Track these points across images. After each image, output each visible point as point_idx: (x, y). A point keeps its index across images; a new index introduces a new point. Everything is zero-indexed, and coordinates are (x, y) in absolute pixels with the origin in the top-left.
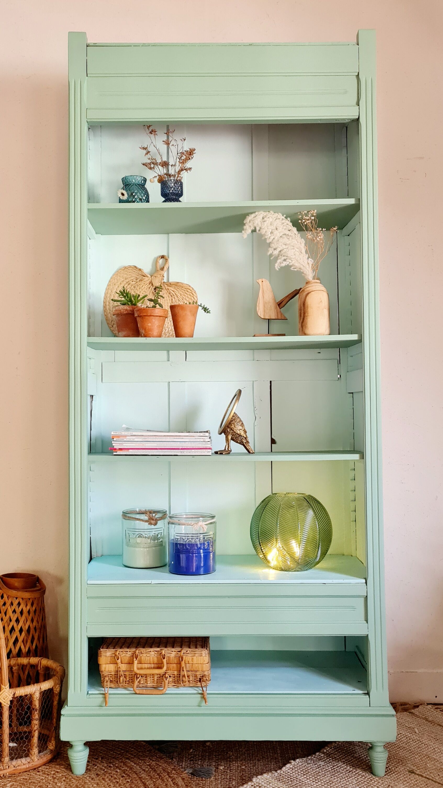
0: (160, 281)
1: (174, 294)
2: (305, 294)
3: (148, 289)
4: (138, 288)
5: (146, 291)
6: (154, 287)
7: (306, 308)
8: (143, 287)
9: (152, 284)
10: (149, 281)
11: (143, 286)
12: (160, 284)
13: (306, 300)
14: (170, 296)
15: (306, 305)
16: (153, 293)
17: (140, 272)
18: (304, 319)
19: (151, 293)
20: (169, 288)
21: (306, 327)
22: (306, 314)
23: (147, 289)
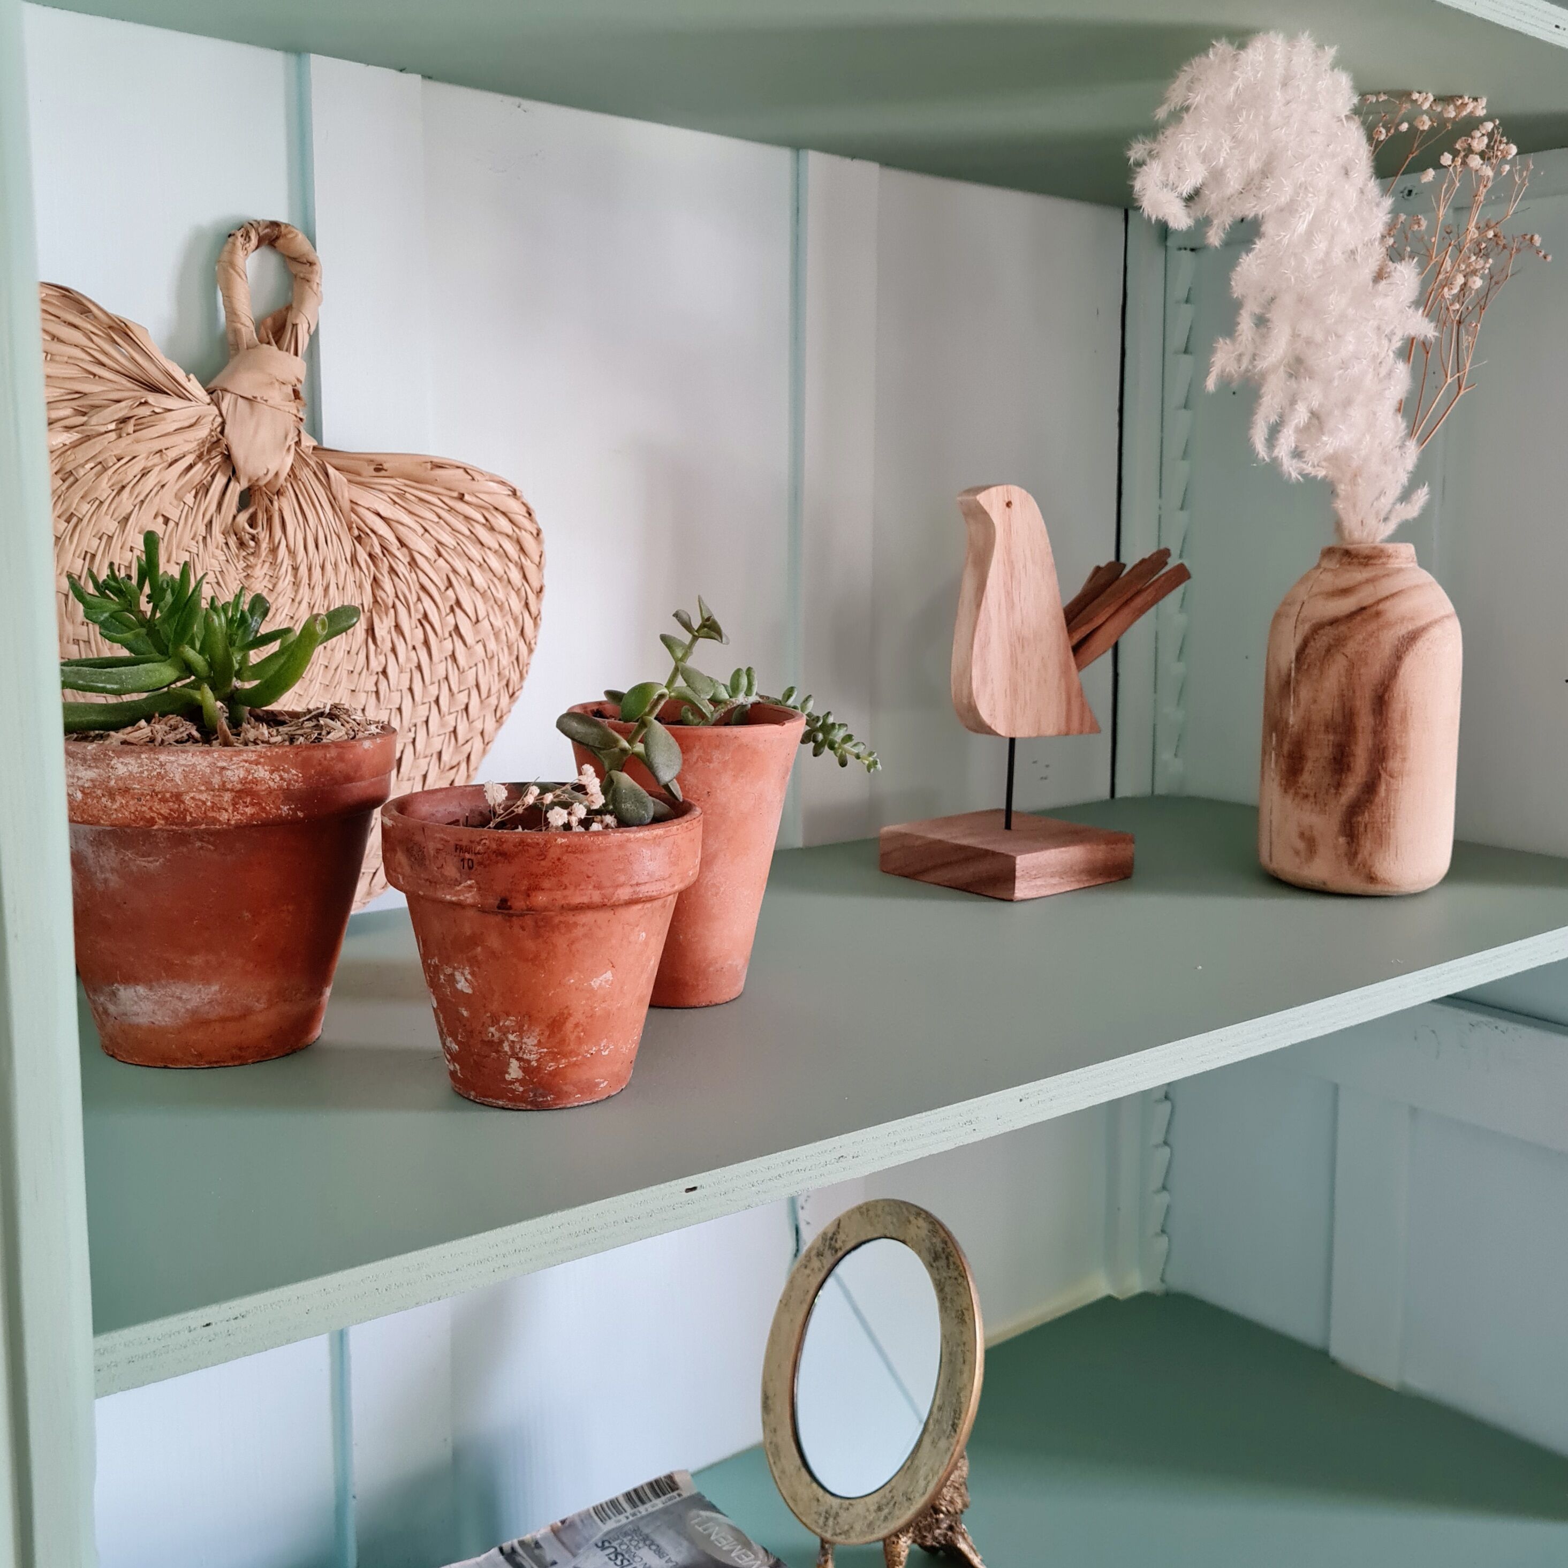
0: (291, 441)
1: (394, 545)
2: (1389, 638)
3: (189, 498)
4: (104, 482)
5: (174, 514)
6: (244, 484)
7: (1397, 726)
8: (151, 481)
9: (228, 458)
10: (203, 432)
11: (145, 473)
12: (289, 460)
13: (1402, 672)
14: (362, 556)
15: (1396, 708)
16: (232, 530)
17: (120, 355)
18: (1370, 788)
19: (217, 528)
20: (359, 494)
21: (1382, 839)
22: (1393, 764)
23: (179, 497)
